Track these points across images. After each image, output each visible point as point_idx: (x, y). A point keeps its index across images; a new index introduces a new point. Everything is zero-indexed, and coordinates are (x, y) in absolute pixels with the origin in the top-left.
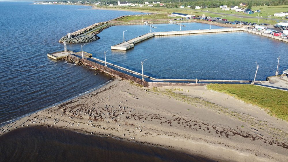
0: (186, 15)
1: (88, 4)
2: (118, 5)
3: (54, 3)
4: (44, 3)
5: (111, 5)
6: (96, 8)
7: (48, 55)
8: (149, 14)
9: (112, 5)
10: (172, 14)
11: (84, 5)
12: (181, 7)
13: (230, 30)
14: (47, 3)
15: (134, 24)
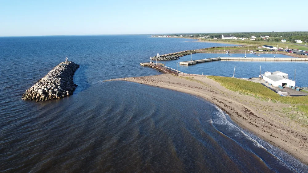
0: (272, 47)
1: (196, 38)
2: (222, 38)
3: (168, 36)
4: (159, 37)
5: (215, 39)
6: (200, 40)
7: (141, 64)
8: (241, 46)
9: (217, 38)
10: (263, 47)
11: (193, 38)
12: (283, 41)
13: (293, 59)
14: (162, 36)
15: (217, 53)
